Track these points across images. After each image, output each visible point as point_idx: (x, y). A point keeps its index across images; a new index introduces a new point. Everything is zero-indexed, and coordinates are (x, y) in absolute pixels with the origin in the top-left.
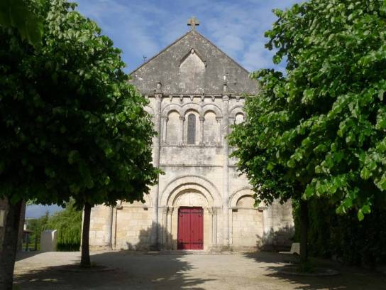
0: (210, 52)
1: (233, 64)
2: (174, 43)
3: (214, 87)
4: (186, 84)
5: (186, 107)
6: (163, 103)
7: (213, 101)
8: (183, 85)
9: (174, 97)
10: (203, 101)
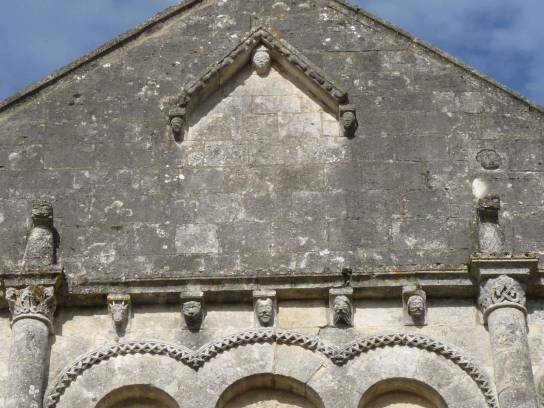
0: (370, 60)
1: (524, 116)
2: (149, 28)
3: (410, 242)
4: (224, 231)
5: (229, 369)
6: (61, 344)
7: (418, 319)
8: (201, 239)
9: (138, 304)
10: (343, 321)
